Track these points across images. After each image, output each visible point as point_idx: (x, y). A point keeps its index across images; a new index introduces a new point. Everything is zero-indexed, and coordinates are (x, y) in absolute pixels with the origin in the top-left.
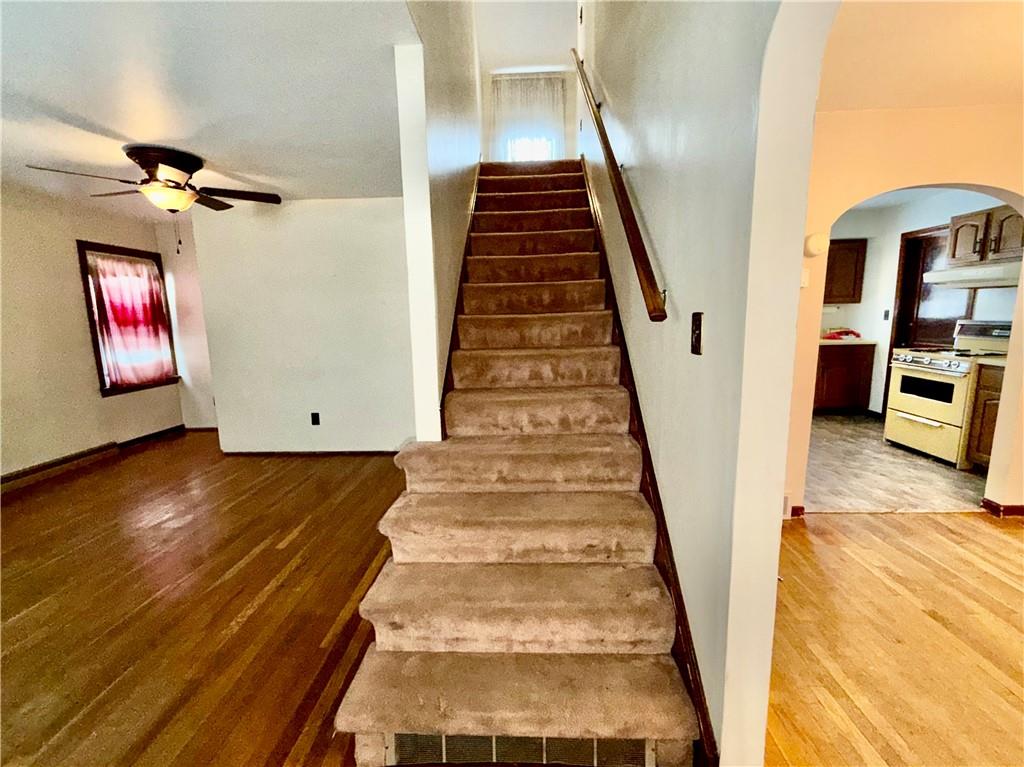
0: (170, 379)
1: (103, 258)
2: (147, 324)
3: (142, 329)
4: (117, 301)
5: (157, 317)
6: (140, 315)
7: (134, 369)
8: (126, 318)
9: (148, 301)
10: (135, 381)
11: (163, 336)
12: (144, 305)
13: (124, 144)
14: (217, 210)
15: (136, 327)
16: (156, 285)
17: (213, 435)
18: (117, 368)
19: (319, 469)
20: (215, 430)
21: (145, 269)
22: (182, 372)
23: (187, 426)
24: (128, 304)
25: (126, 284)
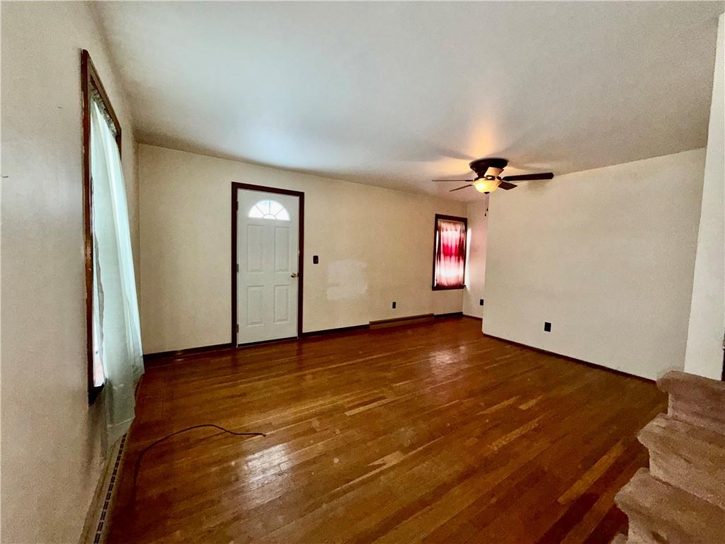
0: (460, 286)
1: (444, 222)
2: (456, 256)
3: (453, 258)
4: (445, 243)
5: (460, 252)
6: (453, 251)
7: (446, 278)
8: (448, 252)
9: (458, 244)
10: (446, 284)
11: (462, 262)
12: (456, 246)
13: (471, 161)
14: (507, 189)
15: (450, 257)
16: (463, 235)
17: (479, 322)
18: (440, 276)
19: (546, 362)
20: (481, 320)
21: (460, 227)
22: (467, 283)
23: (464, 313)
24: (450, 245)
25: (451, 234)
